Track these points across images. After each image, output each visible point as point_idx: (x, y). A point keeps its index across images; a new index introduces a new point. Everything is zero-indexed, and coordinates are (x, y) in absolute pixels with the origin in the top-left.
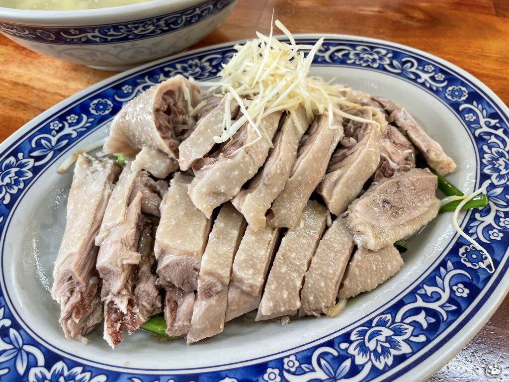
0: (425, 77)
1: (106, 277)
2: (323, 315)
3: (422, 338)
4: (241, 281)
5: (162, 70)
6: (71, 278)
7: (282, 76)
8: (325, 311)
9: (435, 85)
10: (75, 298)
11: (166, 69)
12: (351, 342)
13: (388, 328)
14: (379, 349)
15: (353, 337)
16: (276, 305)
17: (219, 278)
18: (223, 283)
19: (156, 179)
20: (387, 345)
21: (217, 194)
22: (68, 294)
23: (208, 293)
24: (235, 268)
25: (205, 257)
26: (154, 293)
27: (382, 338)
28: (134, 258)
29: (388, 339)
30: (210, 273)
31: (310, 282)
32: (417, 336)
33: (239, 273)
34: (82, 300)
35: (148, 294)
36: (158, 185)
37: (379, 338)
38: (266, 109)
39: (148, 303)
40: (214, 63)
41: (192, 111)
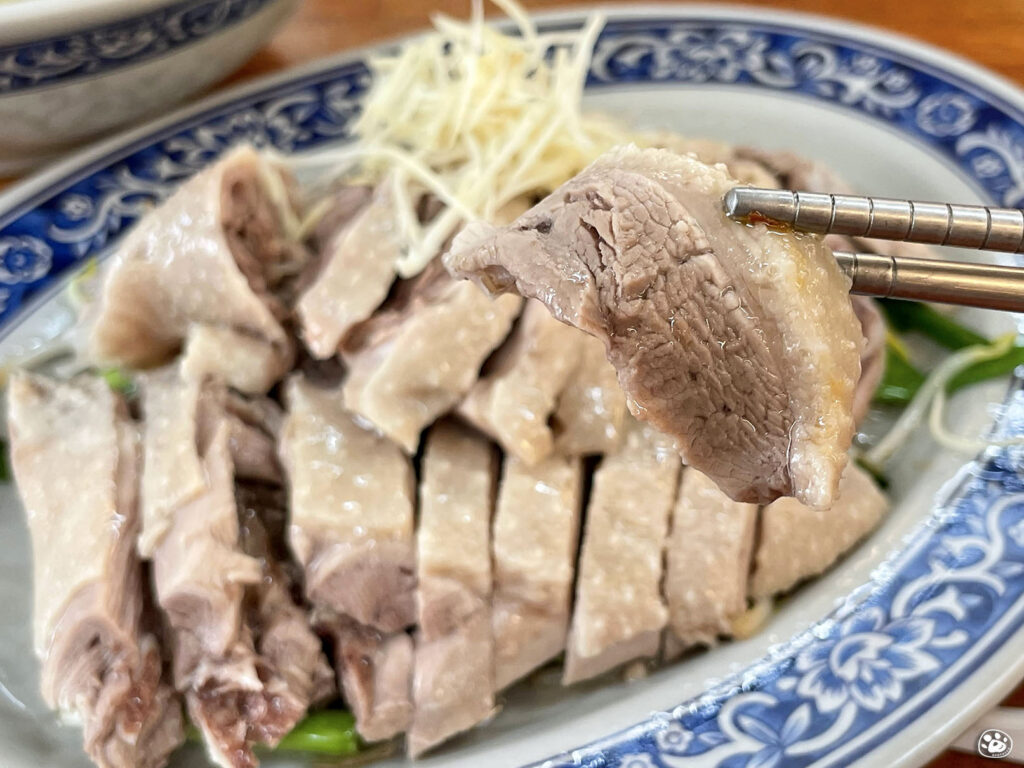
0: (858, 86)
1: (188, 623)
2: (725, 639)
3: (958, 638)
4: (518, 579)
5: (160, 149)
6: (95, 642)
7: (516, 113)
8: (726, 627)
9: (889, 103)
10: (116, 687)
11: (175, 146)
12: (800, 675)
13: (879, 632)
14: (868, 676)
15: (803, 664)
16: (613, 625)
17: (467, 578)
18: (475, 592)
19: (246, 397)
20: (883, 664)
21: (423, 393)
22: (96, 682)
23: (447, 621)
24: (500, 550)
25: (425, 536)
26: (313, 645)
27: (869, 654)
28: (247, 569)
29: (883, 654)
30: (445, 572)
31: (679, 559)
32: (946, 634)
33: (512, 559)
34: (134, 691)
35: (300, 649)
36: (257, 409)
37: (861, 655)
38: (498, 188)
39: (304, 670)
40: (301, 115)
41: (295, 228)
